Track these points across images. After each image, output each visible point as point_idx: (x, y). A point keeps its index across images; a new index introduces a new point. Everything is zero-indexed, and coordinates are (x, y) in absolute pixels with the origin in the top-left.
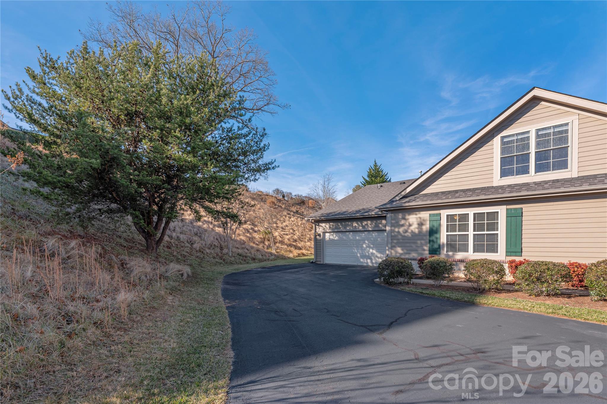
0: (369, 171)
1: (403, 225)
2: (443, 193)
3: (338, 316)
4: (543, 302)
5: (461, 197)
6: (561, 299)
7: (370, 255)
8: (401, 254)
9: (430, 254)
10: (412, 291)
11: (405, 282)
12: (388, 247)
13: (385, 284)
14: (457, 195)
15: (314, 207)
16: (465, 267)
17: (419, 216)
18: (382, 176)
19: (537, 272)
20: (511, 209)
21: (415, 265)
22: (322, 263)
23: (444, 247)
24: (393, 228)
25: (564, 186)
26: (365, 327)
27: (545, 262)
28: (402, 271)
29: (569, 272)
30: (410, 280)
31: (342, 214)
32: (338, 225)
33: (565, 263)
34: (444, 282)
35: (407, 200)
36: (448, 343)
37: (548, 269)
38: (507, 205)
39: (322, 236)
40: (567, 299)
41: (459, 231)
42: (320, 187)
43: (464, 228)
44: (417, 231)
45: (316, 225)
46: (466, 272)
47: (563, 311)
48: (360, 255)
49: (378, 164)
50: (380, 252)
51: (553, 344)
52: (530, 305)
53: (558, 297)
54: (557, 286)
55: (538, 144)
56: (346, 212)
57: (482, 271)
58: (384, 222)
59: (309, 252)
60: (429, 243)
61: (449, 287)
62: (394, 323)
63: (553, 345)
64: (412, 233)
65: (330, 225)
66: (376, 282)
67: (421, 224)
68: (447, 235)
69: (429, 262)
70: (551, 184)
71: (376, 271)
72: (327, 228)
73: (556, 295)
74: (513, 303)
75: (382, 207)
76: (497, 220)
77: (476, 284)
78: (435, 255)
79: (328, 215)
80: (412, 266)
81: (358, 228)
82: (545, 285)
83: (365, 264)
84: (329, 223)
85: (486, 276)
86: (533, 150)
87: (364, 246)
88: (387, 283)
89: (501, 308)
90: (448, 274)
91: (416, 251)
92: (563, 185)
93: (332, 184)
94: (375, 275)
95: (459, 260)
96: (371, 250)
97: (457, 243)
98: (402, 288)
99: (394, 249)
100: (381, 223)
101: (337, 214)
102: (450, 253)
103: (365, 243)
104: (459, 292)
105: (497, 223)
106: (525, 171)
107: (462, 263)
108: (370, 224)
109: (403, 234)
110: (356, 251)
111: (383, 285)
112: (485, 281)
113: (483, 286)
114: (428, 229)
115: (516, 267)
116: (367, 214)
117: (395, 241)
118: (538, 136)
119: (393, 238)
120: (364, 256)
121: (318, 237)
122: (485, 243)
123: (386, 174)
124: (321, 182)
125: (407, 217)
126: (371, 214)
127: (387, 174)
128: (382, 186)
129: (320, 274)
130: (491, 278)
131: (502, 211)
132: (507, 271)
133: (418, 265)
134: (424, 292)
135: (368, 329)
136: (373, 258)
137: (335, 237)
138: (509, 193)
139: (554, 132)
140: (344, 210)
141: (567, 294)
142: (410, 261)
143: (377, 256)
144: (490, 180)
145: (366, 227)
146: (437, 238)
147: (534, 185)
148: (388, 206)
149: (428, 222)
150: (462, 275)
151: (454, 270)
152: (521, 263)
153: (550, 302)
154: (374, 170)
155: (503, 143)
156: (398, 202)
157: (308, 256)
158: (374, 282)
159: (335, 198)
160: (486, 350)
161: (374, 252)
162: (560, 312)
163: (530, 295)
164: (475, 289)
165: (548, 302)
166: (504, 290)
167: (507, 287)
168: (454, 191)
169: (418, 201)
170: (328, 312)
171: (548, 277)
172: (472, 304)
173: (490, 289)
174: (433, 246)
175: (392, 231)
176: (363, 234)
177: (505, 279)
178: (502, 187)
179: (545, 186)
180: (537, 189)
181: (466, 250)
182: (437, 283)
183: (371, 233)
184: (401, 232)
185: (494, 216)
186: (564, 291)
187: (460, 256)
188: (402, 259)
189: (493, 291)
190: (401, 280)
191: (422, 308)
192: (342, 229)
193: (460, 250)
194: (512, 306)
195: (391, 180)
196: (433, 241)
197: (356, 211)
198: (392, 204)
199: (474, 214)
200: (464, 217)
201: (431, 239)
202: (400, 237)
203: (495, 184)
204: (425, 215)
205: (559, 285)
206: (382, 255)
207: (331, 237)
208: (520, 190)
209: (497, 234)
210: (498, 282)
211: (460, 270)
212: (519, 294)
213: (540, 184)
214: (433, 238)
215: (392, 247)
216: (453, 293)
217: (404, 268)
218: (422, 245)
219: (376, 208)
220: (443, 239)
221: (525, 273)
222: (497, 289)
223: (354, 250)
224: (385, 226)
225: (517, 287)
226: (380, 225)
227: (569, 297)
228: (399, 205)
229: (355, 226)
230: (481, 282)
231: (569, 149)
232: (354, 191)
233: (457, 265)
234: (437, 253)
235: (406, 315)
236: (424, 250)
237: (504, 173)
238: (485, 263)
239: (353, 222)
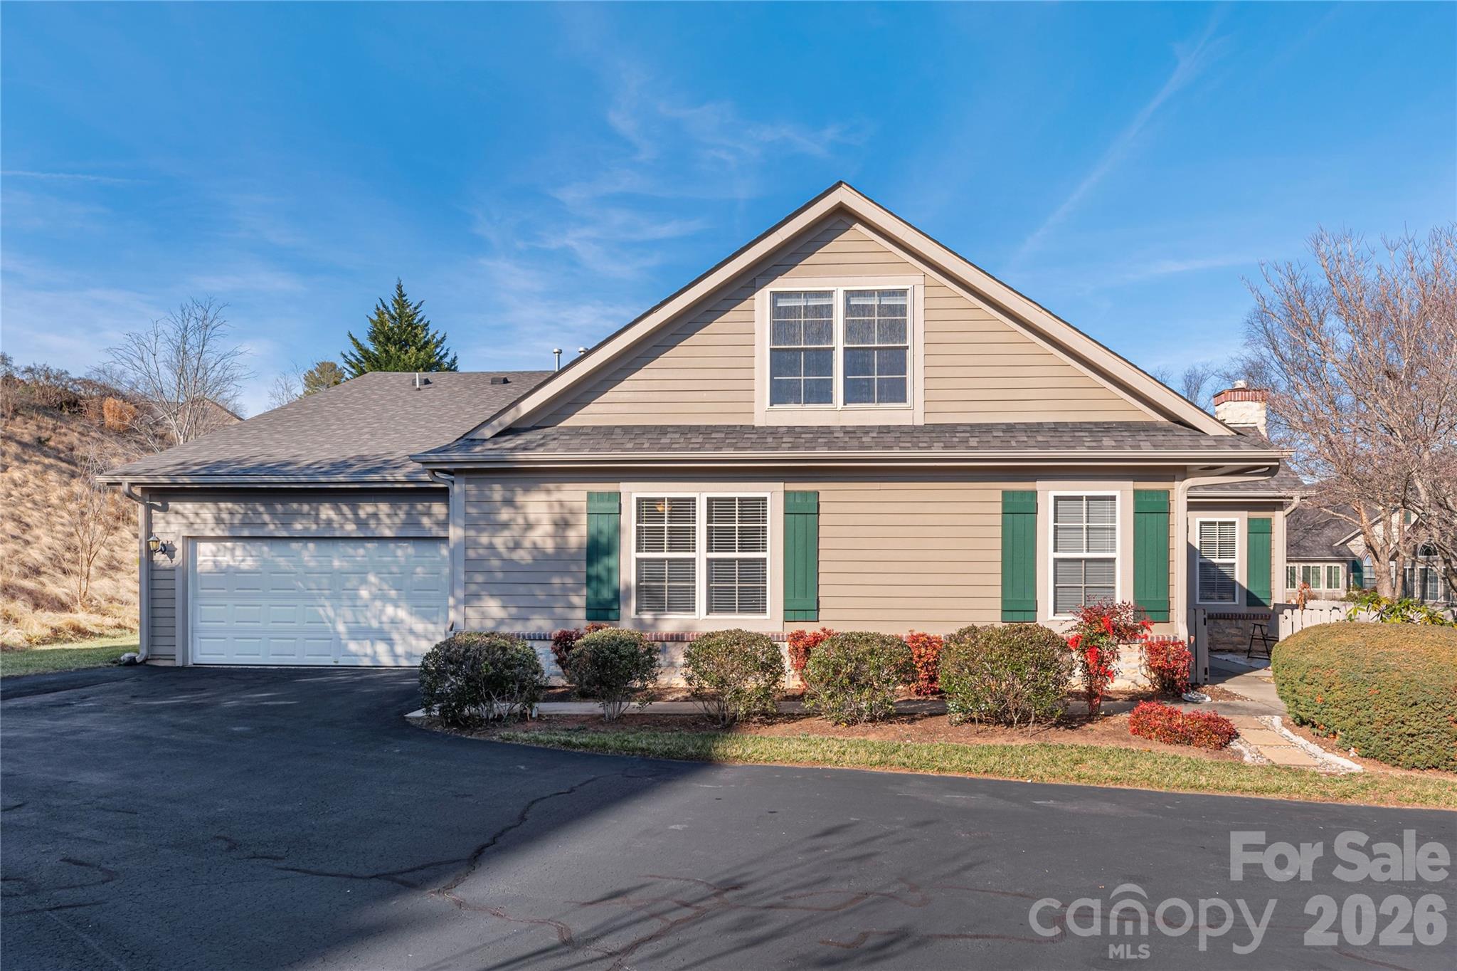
0: (375, 318)
1: (505, 525)
2: (626, 430)
3: (276, 858)
4: (862, 738)
5: (675, 449)
6: (896, 726)
7: (386, 627)
8: (501, 622)
9: (588, 618)
10: (538, 741)
11: (515, 715)
12: (453, 595)
13: (448, 725)
14: (664, 440)
15: (130, 430)
16: (688, 655)
17: (556, 496)
18: (427, 343)
19: (850, 660)
20: (795, 492)
21: (545, 655)
22: (179, 663)
23: (629, 598)
24: (472, 533)
25: (902, 445)
26: (388, 876)
27: (866, 635)
28: (505, 678)
29: (911, 659)
30: (531, 707)
31: (273, 471)
32: (256, 512)
33: (904, 635)
34: (632, 704)
35: (519, 440)
36: (649, 880)
37: (872, 652)
38: (785, 480)
39: (179, 554)
40: (907, 726)
41: (671, 549)
42: (165, 351)
43: (683, 539)
44: (549, 545)
45: (150, 508)
46: (690, 672)
47: (900, 757)
48: (348, 628)
49: (412, 299)
50: (426, 617)
51: (881, 837)
52: (836, 749)
53: (891, 723)
54: (888, 695)
55: (850, 330)
56: (289, 464)
57: (729, 667)
58: (438, 509)
59: (109, 621)
60: (588, 584)
61: (647, 720)
62: (487, 850)
63: (881, 840)
64: (535, 553)
65: (220, 510)
66: (414, 723)
67: (562, 524)
68: (639, 561)
69: (587, 644)
70: (875, 435)
71: (415, 681)
72: (204, 522)
73: (888, 718)
74: (803, 747)
75: (434, 458)
76: (765, 521)
77: (715, 704)
78: (603, 623)
79: (212, 469)
80: (535, 657)
81: (342, 527)
82: (867, 693)
83: (366, 662)
84: (216, 502)
85: (738, 678)
86: (839, 343)
87: (364, 593)
88: (454, 722)
89: (775, 764)
90: (643, 679)
91: (546, 608)
92: (897, 443)
93: (217, 346)
94: (410, 698)
95: (672, 636)
96: (390, 610)
97: (666, 584)
98: (505, 733)
99: (476, 603)
100: (429, 514)
101: (253, 468)
102: (647, 616)
103: (364, 581)
104: (672, 731)
105: (764, 529)
106: (821, 394)
107: (679, 645)
108: (389, 516)
109: (505, 554)
110: (331, 613)
111: (438, 729)
112: (737, 692)
113: (732, 709)
114: (585, 539)
115: (807, 651)
116: (376, 477)
117: (480, 578)
118: (850, 309)
119: (473, 565)
120: (359, 632)
121: (159, 558)
122: (737, 585)
123: (439, 337)
124: (170, 329)
125: (520, 498)
126: (390, 478)
127: (443, 339)
128: (427, 382)
129: (175, 708)
130: (750, 684)
131: (773, 494)
132: (787, 662)
133: (553, 657)
134: (574, 740)
135: (402, 883)
136: (395, 636)
137: (240, 557)
138: (789, 449)
139: (880, 306)
140: (281, 454)
141: (909, 714)
142: (529, 644)
143: (411, 632)
144: (745, 407)
145: (372, 523)
146: (609, 570)
147: (842, 435)
148: (456, 456)
149: (584, 518)
150: (679, 682)
151: (660, 666)
152: (817, 640)
153: (877, 736)
154: (393, 318)
155: (776, 312)
156: (489, 445)
157: (101, 635)
158: (407, 724)
159: (227, 401)
160: (744, 879)
161: (402, 614)
162: (895, 758)
163: (837, 724)
164: (713, 719)
165: (872, 738)
166: (781, 715)
167: (787, 707)
168: (656, 427)
169: (555, 450)
170: (230, 849)
171: (871, 674)
172: (702, 762)
173: (748, 714)
174: (597, 593)
175: (468, 544)
176: (361, 551)
177: (782, 685)
178: (774, 431)
179: (864, 439)
180: (849, 444)
181: (690, 608)
182: (612, 709)
183: (392, 545)
184: (501, 548)
185: (755, 508)
186: (903, 706)
187: (672, 622)
188: (505, 637)
189: (755, 719)
190: (501, 707)
191: (572, 790)
192: (272, 529)
193: (672, 608)
194: (800, 756)
195: (458, 363)
196: (598, 578)
197: (333, 464)
198: (467, 451)
199: (710, 500)
200: (683, 508)
201: (593, 571)
202: (495, 563)
203: (759, 421)
204: (575, 495)
205: (893, 691)
206: (431, 627)
207: (225, 559)
208: (813, 445)
209: (764, 560)
210: (766, 694)
211: (672, 664)
212: (814, 721)
213: (854, 432)
214: (599, 569)
215: (470, 599)
216: (656, 736)
217: (510, 667)
218: (566, 591)
219: (413, 458)
220: (628, 575)
221: (826, 666)
222: (764, 713)
223: (321, 611)
224: (444, 524)
225: (808, 705)
226: (426, 521)
227: (912, 721)
228: (492, 455)
229: (329, 522)
230: (728, 696)
231: (909, 352)
232: (314, 382)
233: (664, 651)
234: (612, 615)
235: (522, 818)
236: (572, 607)
237: (780, 394)
238: (737, 643)
239: (321, 502)
